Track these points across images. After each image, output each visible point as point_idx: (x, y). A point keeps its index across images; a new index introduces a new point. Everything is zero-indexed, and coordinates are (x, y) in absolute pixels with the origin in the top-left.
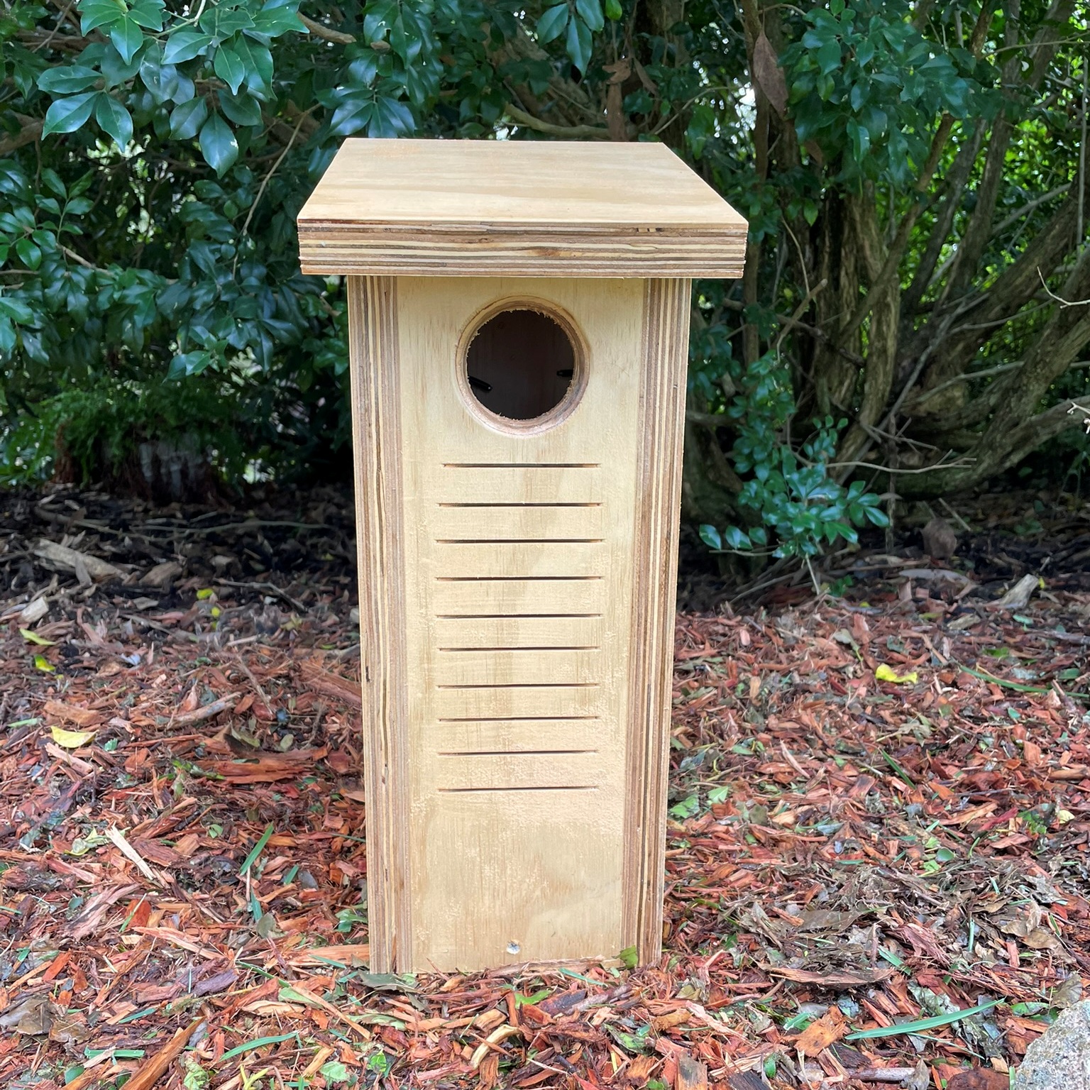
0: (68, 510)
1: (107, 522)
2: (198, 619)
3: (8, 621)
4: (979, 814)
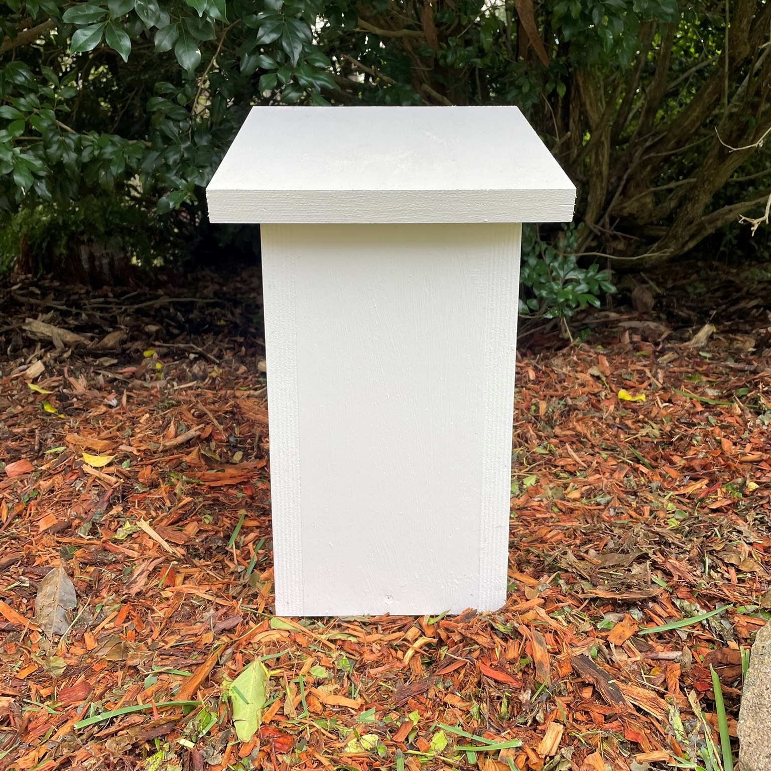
0: (33, 295)
1: (63, 302)
2: (147, 371)
3: (17, 378)
4: (698, 486)
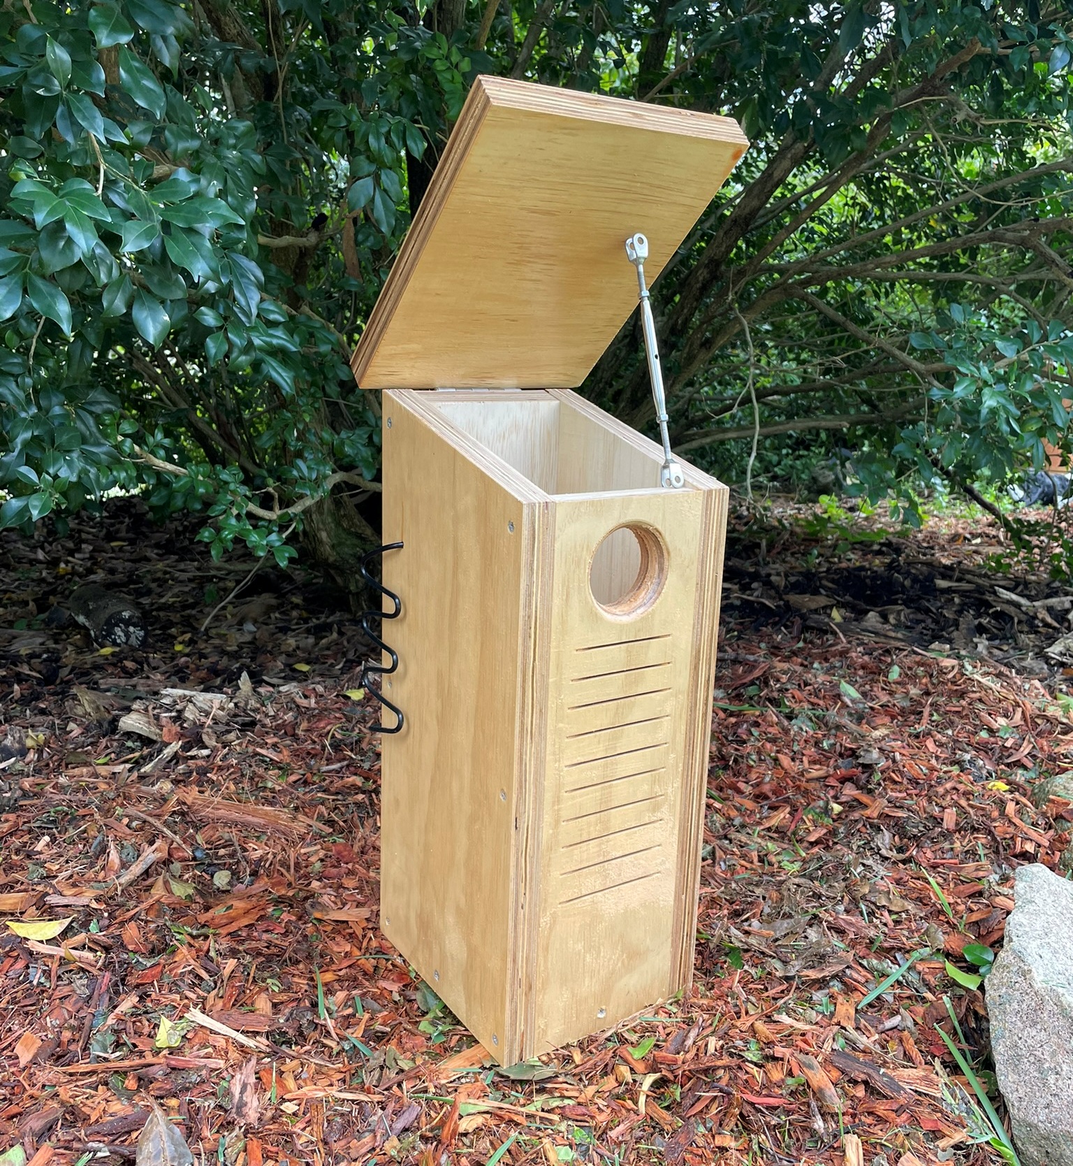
4: (781, 817)
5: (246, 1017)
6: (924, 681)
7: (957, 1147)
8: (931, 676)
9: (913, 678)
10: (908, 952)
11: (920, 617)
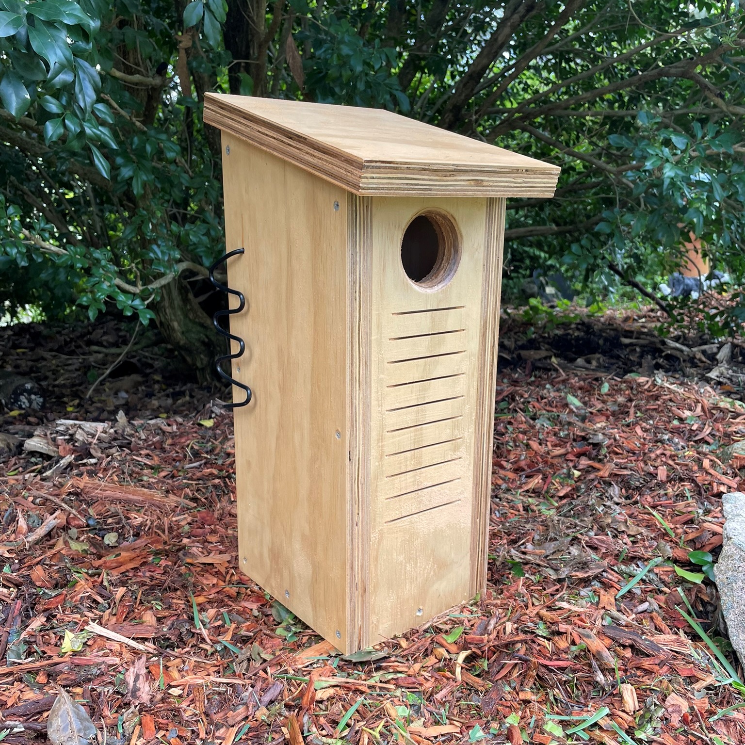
4: (536, 482)
5: (135, 627)
6: (627, 392)
7: (708, 688)
8: (632, 388)
9: (619, 391)
10: (646, 560)
11: (614, 361)
